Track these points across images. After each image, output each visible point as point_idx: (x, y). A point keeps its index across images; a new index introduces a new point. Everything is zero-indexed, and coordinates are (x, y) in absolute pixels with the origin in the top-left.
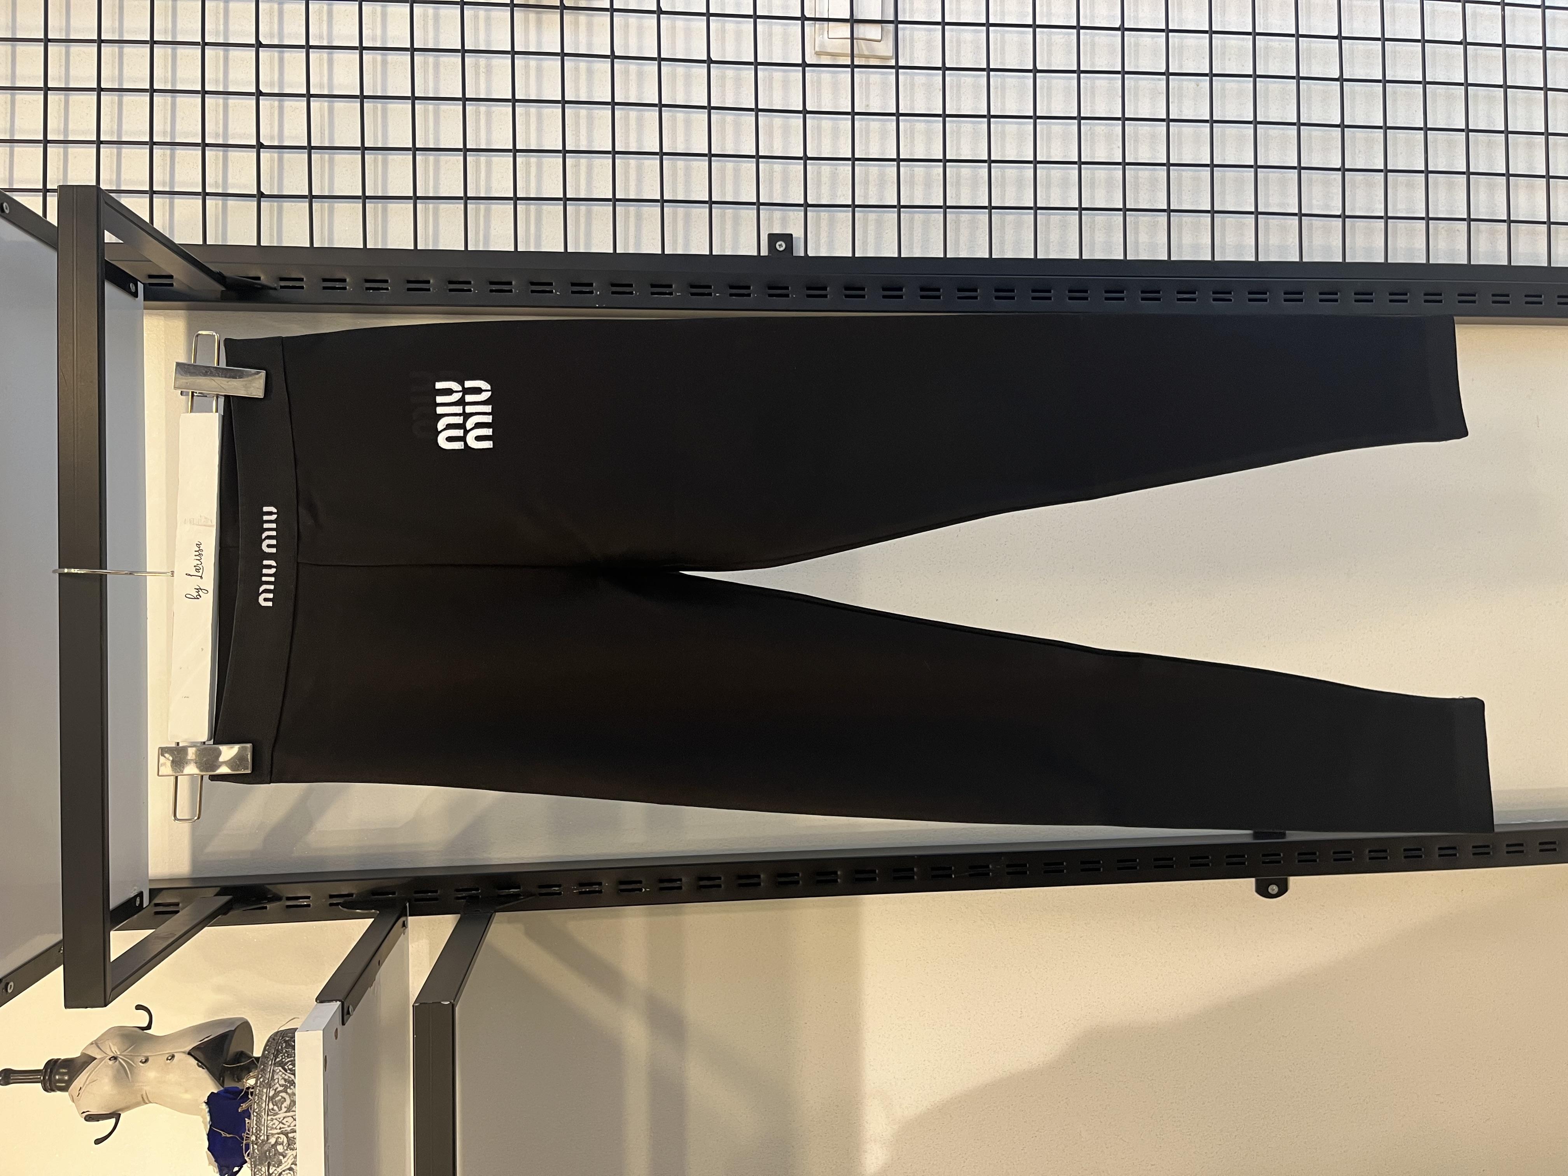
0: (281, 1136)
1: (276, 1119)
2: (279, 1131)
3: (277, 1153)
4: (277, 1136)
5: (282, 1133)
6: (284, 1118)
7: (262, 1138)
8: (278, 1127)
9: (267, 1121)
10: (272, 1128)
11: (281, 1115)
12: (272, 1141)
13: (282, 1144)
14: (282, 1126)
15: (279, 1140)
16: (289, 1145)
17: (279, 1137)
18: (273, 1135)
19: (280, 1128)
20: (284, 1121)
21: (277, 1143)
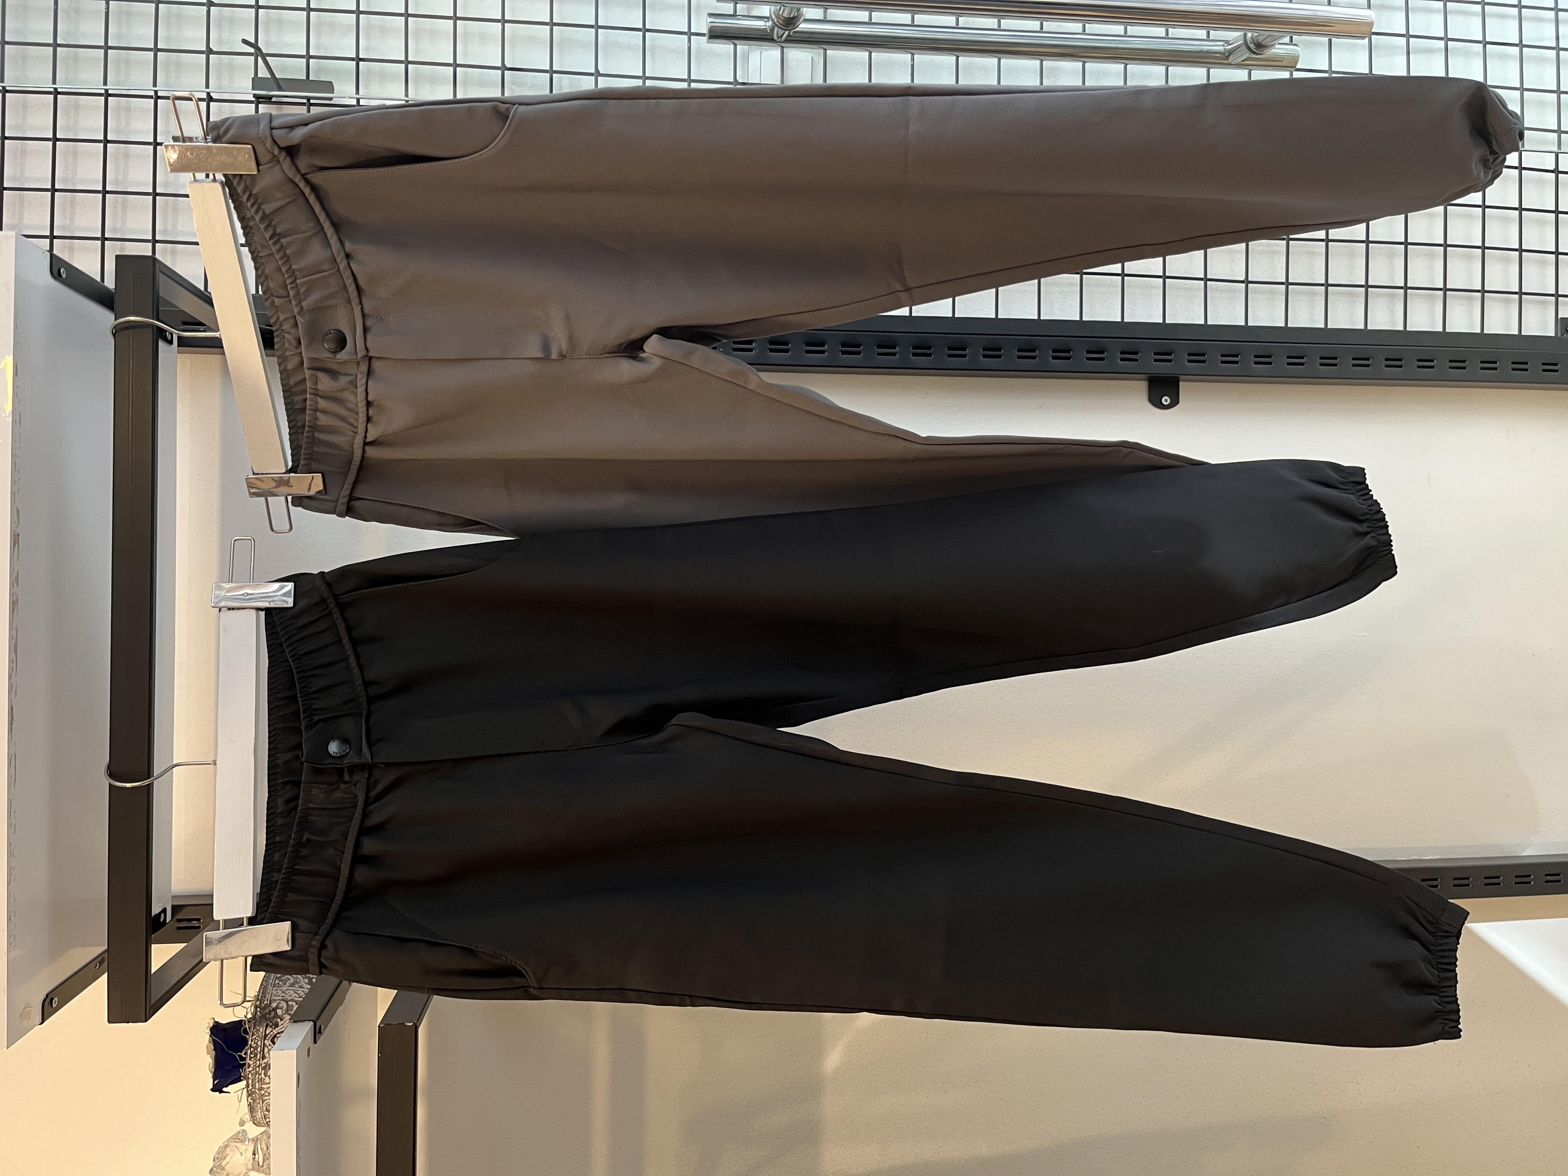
0: (282, 1002)
1: (280, 990)
2: (281, 998)
3: (276, 1016)
4: (278, 1001)
5: (283, 1000)
6: (287, 990)
7: (265, 1002)
8: (281, 995)
9: (272, 990)
10: (276, 996)
11: (285, 988)
12: (274, 1005)
13: (281, 1008)
14: (283, 994)
15: (280, 1005)
16: (287, 1010)
17: (280, 1003)
18: (275, 1000)
19: (282, 996)
20: (287, 992)
21: (277, 1007)
